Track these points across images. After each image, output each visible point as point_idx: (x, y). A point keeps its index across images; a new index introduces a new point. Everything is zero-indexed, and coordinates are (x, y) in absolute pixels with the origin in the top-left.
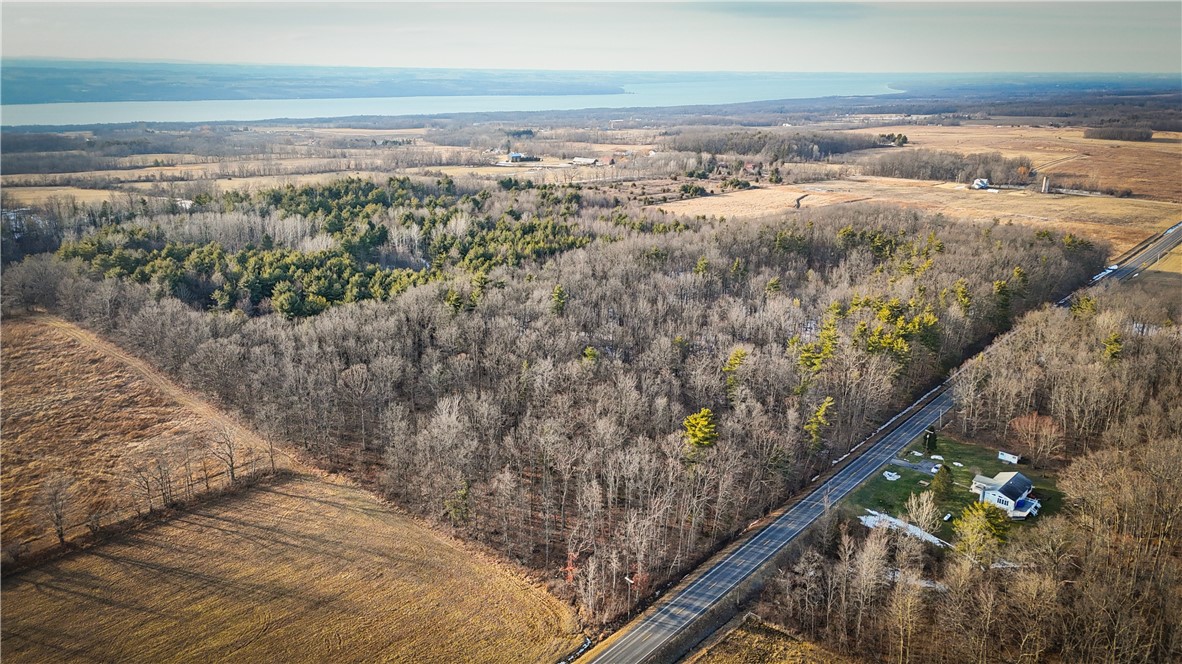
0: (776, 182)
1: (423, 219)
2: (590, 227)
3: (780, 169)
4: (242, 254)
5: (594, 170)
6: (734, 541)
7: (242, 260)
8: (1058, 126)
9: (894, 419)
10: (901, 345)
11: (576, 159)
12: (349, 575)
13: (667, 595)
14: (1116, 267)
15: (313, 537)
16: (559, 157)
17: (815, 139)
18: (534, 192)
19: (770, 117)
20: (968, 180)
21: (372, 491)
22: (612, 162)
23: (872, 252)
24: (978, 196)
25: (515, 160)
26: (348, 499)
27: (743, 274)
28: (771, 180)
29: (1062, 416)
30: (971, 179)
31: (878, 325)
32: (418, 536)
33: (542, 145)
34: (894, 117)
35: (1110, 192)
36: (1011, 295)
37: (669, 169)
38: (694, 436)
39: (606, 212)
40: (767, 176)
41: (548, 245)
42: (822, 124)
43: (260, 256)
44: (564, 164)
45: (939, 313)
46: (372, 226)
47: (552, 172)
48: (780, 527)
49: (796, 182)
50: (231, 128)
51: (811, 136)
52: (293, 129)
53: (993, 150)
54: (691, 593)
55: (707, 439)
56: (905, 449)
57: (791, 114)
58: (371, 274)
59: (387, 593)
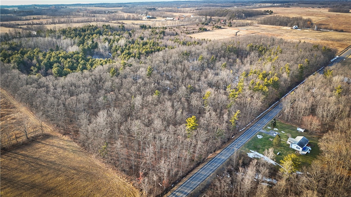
0: (230, 26)
1: (111, 40)
2: (166, 43)
3: (232, 22)
4: (45, 53)
5: (173, 22)
6: (202, 163)
7: (44, 55)
8: (320, 8)
9: (262, 114)
10: (266, 89)
11: (167, 18)
12: (61, 178)
13: (176, 187)
14: (338, 57)
15: (51, 162)
16: (162, 17)
17: (244, 12)
18: (150, 30)
19: (231, 4)
20: (291, 26)
21: (76, 143)
22: (179, 19)
23: (258, 53)
24: (294, 31)
25: (148, 18)
26: (67, 146)
27: (214, 61)
28: (228, 26)
29: (320, 116)
30: (292, 26)
31: (258, 81)
32: (90, 161)
33: (158, 13)
34: (269, 5)
35: (336, 30)
36: (304, 68)
37: (196, 22)
38: (190, 125)
39: (172, 37)
40: (227, 24)
41: (151, 50)
42: (246, 7)
43: (51, 54)
44: (163, 19)
45: (279, 76)
46: (93, 42)
47: (159, 23)
48: (219, 157)
49: (236, 27)
50: (61, 7)
51: (242, 11)
52: (81, 7)
53: (300, 16)
54: (184, 186)
55: (194, 127)
56: (265, 126)
57: (237, 3)
58: (88, 60)
59: (73, 186)
